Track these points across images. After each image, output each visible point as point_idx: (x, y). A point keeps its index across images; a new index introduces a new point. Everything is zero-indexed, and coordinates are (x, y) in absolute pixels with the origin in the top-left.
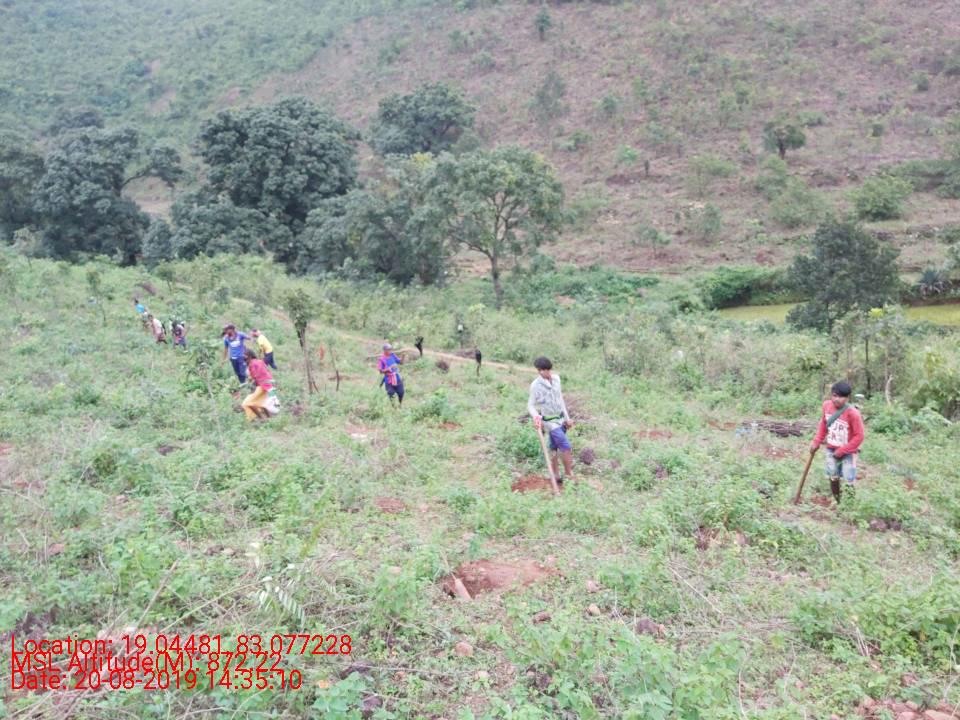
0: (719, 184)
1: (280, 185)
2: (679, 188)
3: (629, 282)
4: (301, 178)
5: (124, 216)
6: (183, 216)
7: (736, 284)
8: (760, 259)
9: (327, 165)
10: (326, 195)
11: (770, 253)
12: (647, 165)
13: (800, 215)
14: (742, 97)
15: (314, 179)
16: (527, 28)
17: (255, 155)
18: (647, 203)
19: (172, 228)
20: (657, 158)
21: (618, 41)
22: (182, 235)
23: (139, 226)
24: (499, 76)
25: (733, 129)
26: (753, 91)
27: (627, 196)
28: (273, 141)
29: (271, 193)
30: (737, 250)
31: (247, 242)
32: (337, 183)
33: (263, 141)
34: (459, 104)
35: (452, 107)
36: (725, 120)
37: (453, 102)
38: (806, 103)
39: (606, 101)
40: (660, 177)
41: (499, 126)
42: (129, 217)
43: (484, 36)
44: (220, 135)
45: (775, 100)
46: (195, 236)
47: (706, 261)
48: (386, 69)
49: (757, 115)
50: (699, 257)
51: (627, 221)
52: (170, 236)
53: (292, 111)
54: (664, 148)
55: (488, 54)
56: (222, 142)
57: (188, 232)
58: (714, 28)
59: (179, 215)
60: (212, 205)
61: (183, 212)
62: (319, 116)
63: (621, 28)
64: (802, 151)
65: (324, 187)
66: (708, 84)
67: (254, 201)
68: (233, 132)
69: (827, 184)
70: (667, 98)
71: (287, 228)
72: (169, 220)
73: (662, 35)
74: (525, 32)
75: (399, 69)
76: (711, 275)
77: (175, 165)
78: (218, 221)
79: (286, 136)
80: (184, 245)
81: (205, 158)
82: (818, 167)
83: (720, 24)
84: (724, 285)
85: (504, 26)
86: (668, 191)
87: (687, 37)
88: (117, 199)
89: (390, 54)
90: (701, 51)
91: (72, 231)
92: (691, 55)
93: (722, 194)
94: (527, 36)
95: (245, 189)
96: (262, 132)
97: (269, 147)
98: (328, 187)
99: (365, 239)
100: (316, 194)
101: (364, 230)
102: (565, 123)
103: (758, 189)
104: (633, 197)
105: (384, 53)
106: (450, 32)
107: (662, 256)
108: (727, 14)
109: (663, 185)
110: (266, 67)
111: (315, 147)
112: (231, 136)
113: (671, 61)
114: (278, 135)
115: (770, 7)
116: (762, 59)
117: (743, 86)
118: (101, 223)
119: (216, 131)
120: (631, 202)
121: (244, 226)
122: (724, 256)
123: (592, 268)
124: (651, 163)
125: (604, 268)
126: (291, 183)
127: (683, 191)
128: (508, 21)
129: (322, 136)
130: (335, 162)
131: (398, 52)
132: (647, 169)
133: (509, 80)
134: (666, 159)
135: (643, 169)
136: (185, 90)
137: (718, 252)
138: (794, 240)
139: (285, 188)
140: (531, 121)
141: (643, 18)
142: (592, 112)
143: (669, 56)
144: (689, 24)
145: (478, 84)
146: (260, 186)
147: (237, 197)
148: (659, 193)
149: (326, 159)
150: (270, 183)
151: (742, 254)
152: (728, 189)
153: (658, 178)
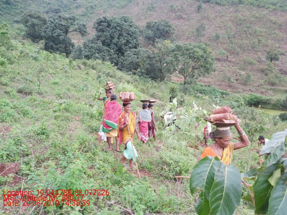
0: (250, 67)
1: (117, 42)
2: (237, 66)
3: (220, 92)
4: (124, 41)
5: (67, 42)
6: (87, 46)
7: (256, 100)
8: (262, 93)
9: (133, 39)
10: (130, 48)
11: (265, 92)
12: (227, 57)
13: (276, 82)
14: (259, 41)
15: (128, 42)
16: (194, 8)
17: (112, 32)
18: (226, 68)
19: (82, 49)
20: (230, 55)
21: (222, 17)
22: (86, 51)
23: (71, 46)
24: (183, 21)
25: (256, 51)
26: (263, 41)
27: (220, 65)
28: (118, 28)
29: (114, 44)
30: (255, 89)
31: (104, 57)
32: (134, 45)
33: (115, 28)
34: (171, 27)
35: (169, 28)
36: (253, 47)
37: (169, 26)
38: (279, 47)
39: (217, 35)
40: (231, 61)
41: (181, 36)
42: (68, 43)
43: (181, 8)
44: (103, 23)
45: (270, 45)
46: (89, 52)
47: (244, 90)
48: (149, 12)
49: (263, 48)
50: (242, 89)
51: (219, 73)
52: (82, 51)
53: (125, 20)
54: (233, 52)
55: (181, 14)
56: (103, 26)
57: (88, 51)
58: (253, 19)
59: (85, 46)
60: (96, 44)
61: (87, 44)
62: (133, 23)
63: (224, 13)
64: (277, 62)
65: (130, 45)
66: (249, 36)
67: (108, 45)
68: (107, 23)
69: (284, 74)
70: (236, 37)
71: (117, 55)
72: (82, 46)
73: (236, 18)
74: (193, 9)
75: (153, 13)
76: (248, 95)
77: (84, 30)
78: (97, 49)
79: (122, 27)
80: (86, 55)
81: (96, 29)
82: (282, 68)
83: (255, 18)
84: (251, 99)
85: (187, 6)
86: (233, 66)
87: (244, 20)
88: (66, 37)
89: (151, 8)
90: (248, 25)
91: (51, 44)
92: (245, 26)
93: (250, 70)
94: (193, 11)
95: (106, 41)
96: (115, 25)
97: (116, 30)
98: (131, 45)
99: (145, 64)
100: (127, 47)
101: (145, 61)
102: (202, 39)
103: (262, 71)
104: (222, 66)
105: (149, 8)
106: (171, 5)
107: (230, 86)
108: (257, 15)
109: (232, 64)
110: (112, 5)
111: (130, 32)
112: (106, 24)
113: (238, 26)
114: (120, 26)
115: (271, 15)
116: (267, 31)
117: (261, 38)
118: (60, 43)
119: (101, 22)
120: (221, 67)
121: (104, 52)
122: (250, 90)
123: (209, 86)
124: (229, 56)
125: (213, 87)
126: (121, 42)
127: (238, 67)
128: (189, 5)
129: (132, 29)
130: (135, 38)
131: (153, 8)
132: (227, 58)
133: (186, 23)
134: (233, 56)
135: (226, 58)
136: (87, 8)
137: (248, 88)
138: (273, 89)
139: (119, 43)
140: (192, 37)
141: (231, 12)
142: (211, 37)
143: (237, 25)
144: (245, 16)
145: (176, 22)
146: (111, 41)
147: (104, 43)
148: (230, 66)
149: (133, 36)
150: (115, 41)
151: (256, 91)
152: (252, 69)
153: (230, 62)
